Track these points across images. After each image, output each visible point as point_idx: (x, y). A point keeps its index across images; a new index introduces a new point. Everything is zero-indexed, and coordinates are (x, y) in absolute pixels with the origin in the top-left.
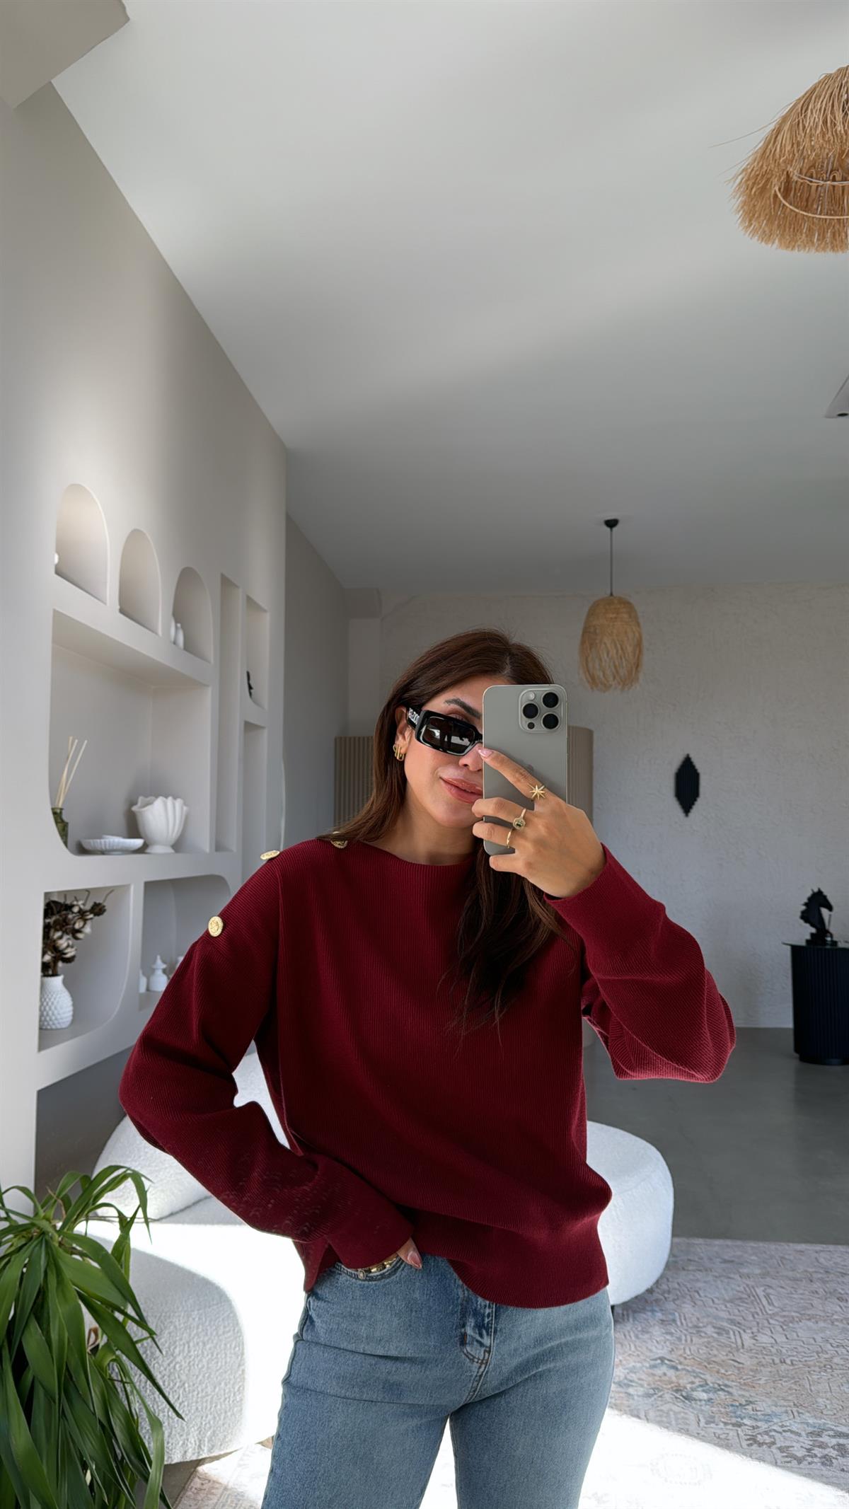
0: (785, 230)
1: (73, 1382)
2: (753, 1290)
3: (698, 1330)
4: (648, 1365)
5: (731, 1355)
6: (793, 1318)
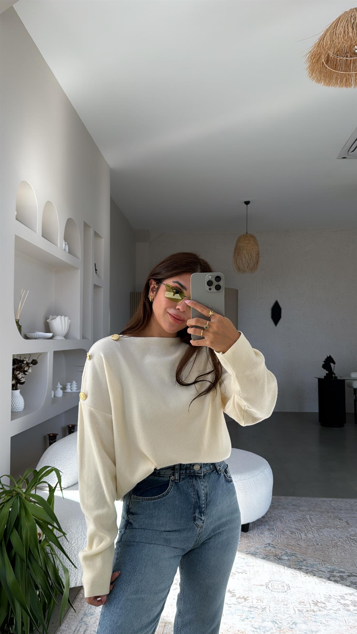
0: (326, 78)
1: (32, 554)
2: (305, 516)
3: (283, 532)
4: (263, 546)
5: (297, 542)
6: (321, 527)
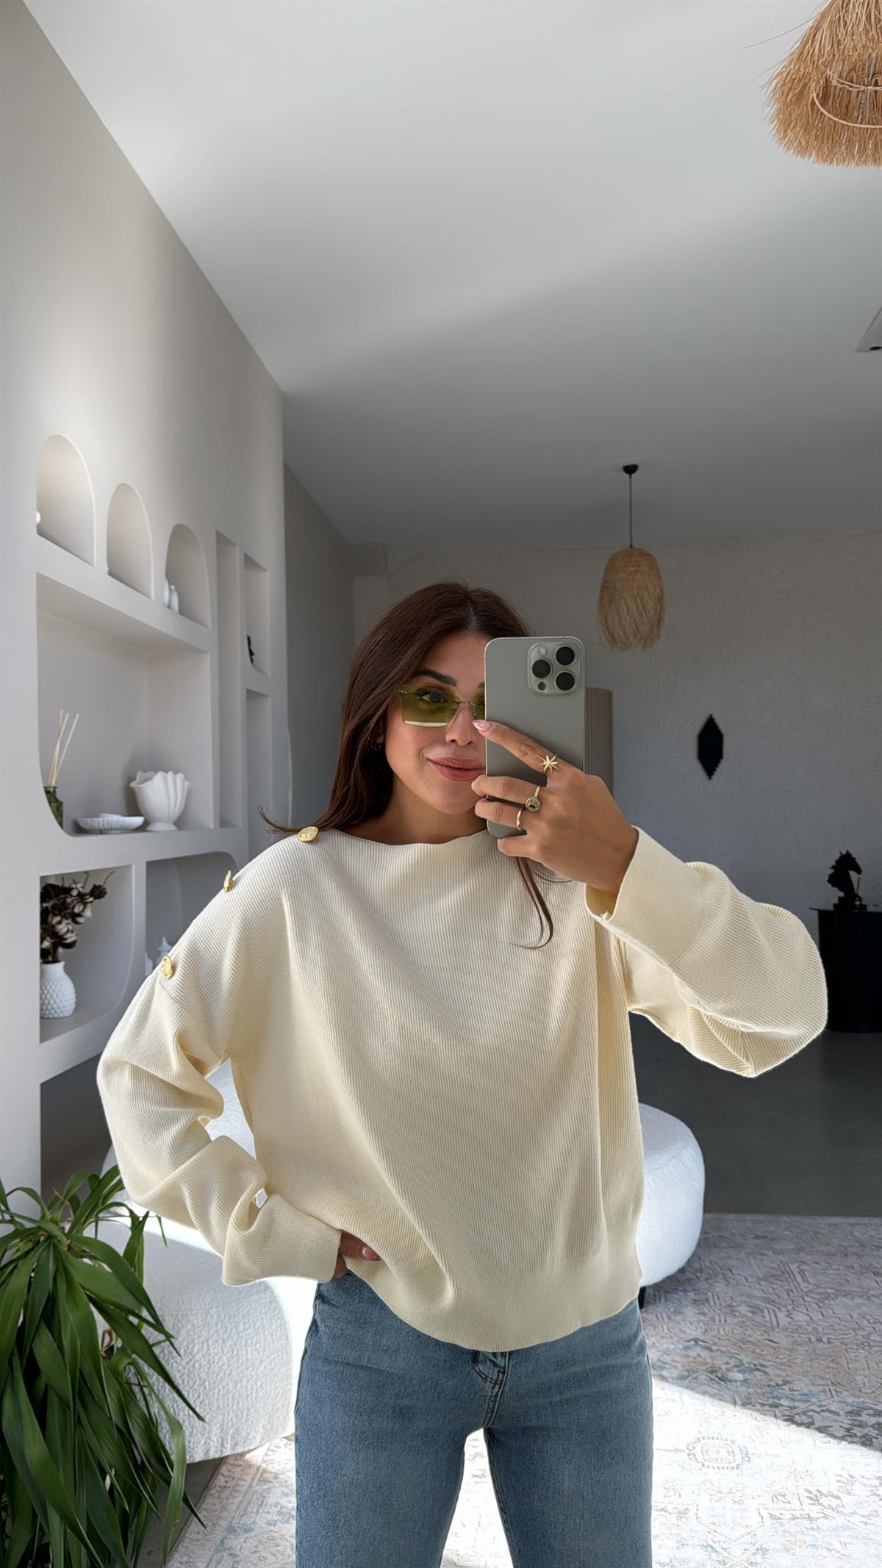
0: (823, 142)
1: (89, 1389)
2: (786, 1266)
3: (732, 1310)
4: (681, 1347)
5: (767, 1334)
6: (829, 1294)
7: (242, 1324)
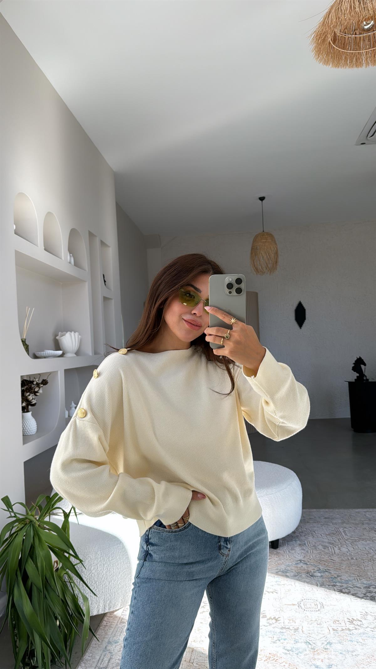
0: (334, 59)
1: (49, 583)
2: (338, 530)
3: (315, 548)
4: (294, 563)
5: (330, 557)
6: (356, 540)
7: (111, 557)
